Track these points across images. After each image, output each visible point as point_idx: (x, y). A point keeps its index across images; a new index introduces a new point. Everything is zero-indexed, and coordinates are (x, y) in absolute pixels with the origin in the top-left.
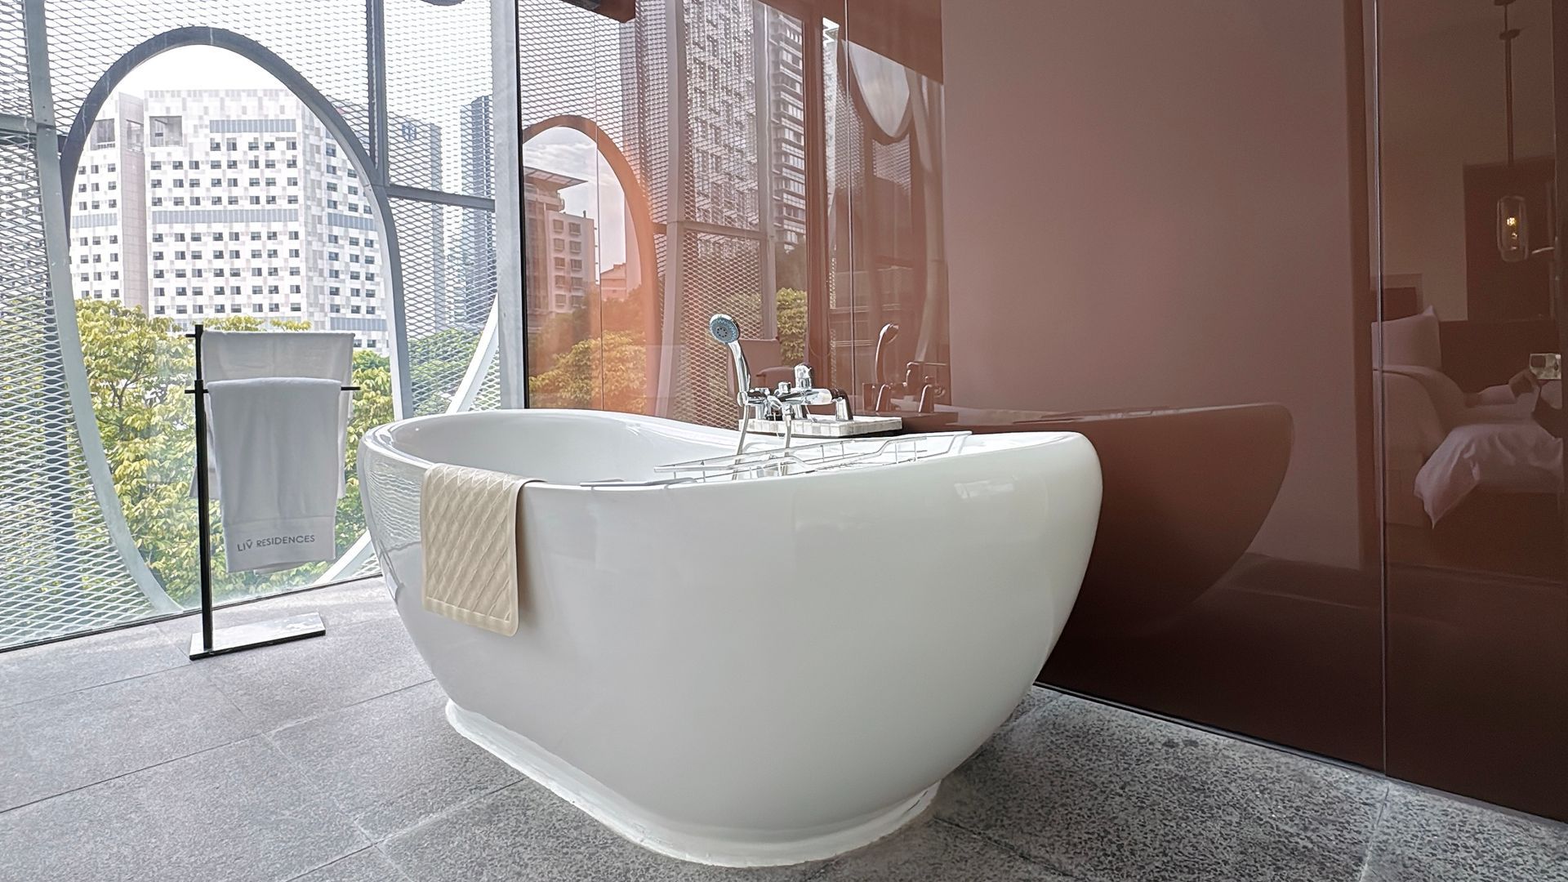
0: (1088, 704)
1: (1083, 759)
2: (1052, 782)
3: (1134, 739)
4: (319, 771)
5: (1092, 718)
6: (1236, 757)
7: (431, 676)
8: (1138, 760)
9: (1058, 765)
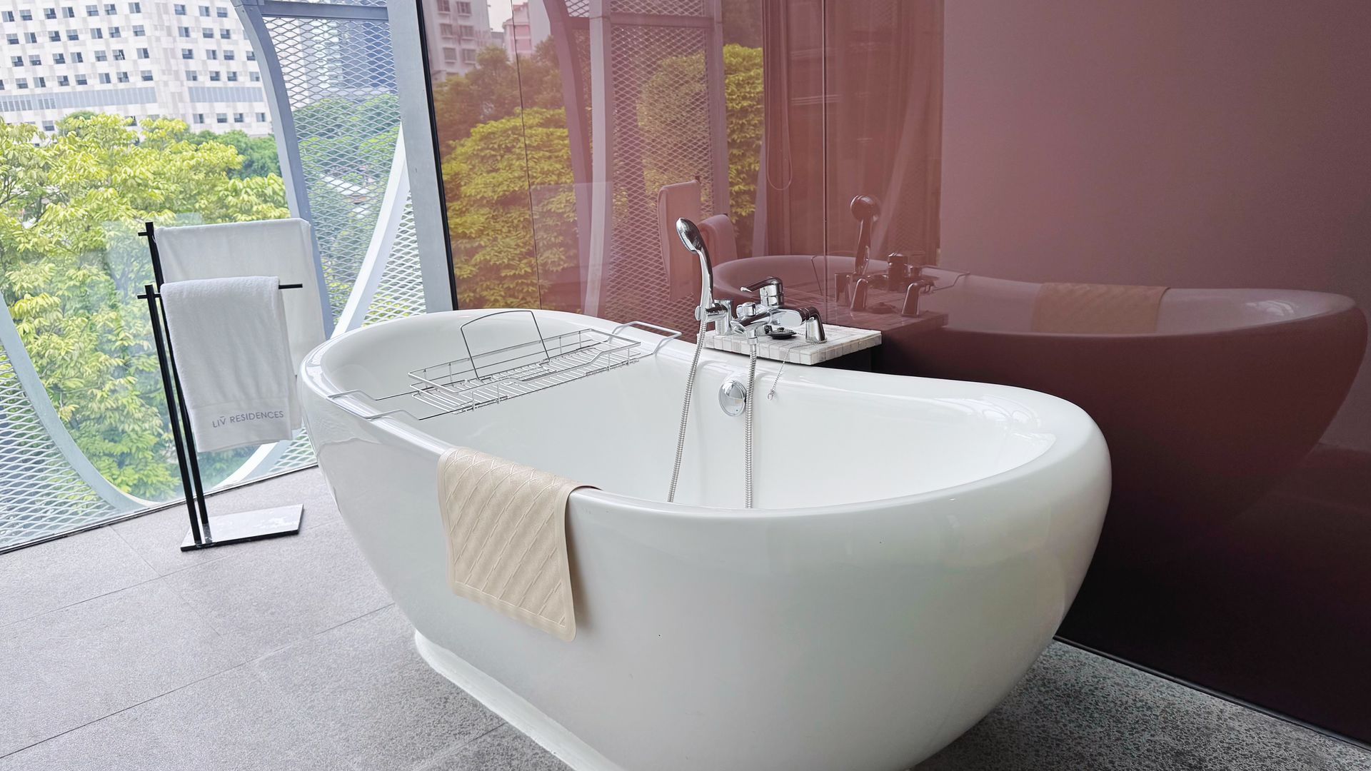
0: (1083, 655)
1: (1072, 725)
2: (1038, 751)
3: (1130, 702)
4: (309, 708)
5: (1086, 673)
6: (1242, 730)
7: (391, 601)
8: (1133, 729)
9: (1044, 731)
